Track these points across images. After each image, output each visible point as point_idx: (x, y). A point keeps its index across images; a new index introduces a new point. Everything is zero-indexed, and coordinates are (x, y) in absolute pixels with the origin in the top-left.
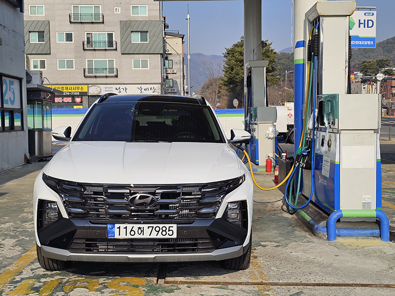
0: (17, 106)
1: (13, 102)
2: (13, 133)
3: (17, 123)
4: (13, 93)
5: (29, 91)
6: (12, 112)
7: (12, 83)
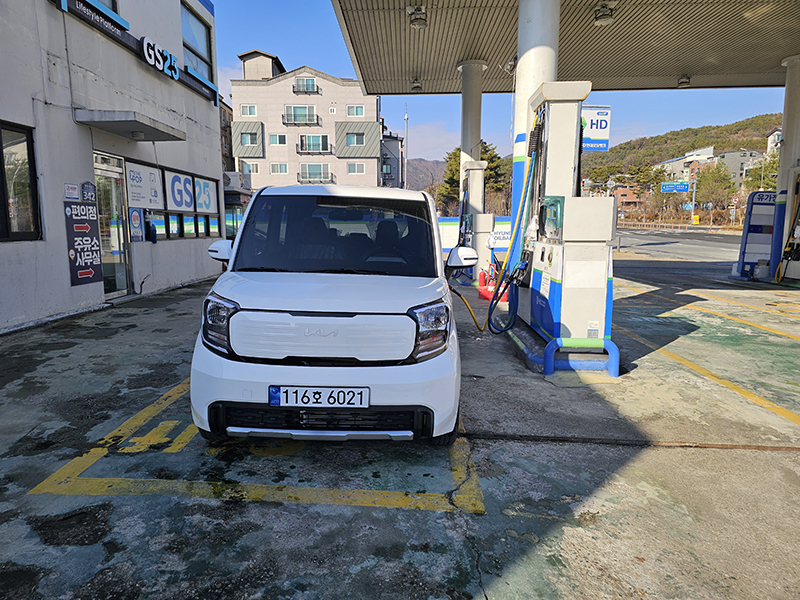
0: (213, 210)
1: (208, 207)
2: (209, 240)
3: (214, 229)
4: (208, 196)
5: (227, 194)
6: (207, 217)
7: (207, 186)
